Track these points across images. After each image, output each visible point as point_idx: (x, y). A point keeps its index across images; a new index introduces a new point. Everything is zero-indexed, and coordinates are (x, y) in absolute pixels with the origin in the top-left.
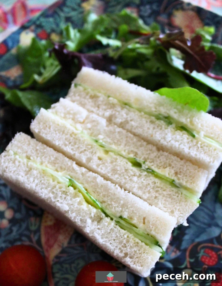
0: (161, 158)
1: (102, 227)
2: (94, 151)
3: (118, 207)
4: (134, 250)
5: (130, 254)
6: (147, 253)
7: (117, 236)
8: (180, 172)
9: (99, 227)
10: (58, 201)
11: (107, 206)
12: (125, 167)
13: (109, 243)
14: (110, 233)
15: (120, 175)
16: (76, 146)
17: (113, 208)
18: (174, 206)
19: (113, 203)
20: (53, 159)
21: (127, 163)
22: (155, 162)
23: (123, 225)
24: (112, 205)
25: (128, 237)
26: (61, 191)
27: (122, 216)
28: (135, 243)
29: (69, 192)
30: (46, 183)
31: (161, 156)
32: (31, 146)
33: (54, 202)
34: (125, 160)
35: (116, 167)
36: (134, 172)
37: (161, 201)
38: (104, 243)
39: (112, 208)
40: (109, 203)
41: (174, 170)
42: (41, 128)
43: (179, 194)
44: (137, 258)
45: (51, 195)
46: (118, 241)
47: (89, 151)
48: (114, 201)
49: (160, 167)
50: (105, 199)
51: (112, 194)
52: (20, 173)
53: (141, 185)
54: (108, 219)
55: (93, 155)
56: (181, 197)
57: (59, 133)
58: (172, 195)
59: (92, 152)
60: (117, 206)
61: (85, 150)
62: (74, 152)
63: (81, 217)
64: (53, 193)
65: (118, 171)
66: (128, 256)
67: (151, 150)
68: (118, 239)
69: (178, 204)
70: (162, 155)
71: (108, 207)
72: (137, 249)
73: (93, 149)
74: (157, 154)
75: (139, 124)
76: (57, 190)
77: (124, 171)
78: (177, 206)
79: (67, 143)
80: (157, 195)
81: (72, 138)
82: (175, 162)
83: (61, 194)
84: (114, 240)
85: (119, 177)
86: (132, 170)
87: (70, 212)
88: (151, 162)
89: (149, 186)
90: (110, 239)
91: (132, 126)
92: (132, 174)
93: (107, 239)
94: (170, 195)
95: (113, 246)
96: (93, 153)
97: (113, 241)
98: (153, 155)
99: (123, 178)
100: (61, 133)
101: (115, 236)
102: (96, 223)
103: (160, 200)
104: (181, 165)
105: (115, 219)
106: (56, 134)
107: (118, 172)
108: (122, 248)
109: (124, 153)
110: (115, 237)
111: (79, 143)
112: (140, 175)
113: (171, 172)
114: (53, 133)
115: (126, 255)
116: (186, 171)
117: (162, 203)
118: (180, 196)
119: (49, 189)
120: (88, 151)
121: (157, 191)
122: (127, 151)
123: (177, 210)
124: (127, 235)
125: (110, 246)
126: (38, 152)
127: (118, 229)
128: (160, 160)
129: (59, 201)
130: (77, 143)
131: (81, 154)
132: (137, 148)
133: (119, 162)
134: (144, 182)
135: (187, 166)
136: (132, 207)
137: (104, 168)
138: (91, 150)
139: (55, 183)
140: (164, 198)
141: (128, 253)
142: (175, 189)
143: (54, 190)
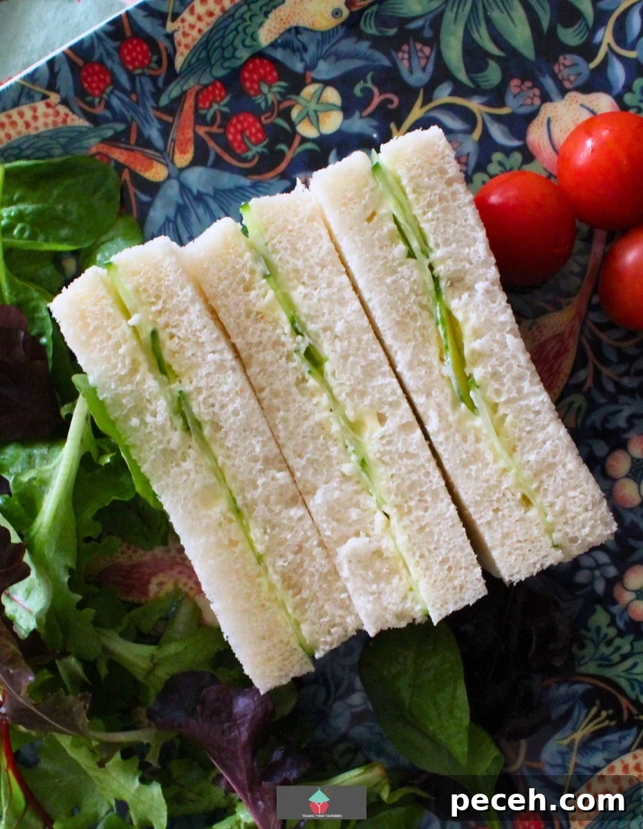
0: (255, 340)
1: (461, 261)
2: (384, 442)
3: (403, 277)
4: (429, 179)
5: (442, 178)
6: (409, 162)
7: (444, 226)
8: (239, 284)
9: (467, 266)
10: (518, 366)
11: (421, 295)
12: (344, 365)
13: (469, 222)
14: (454, 241)
15: (364, 356)
16: (414, 477)
17: (412, 279)
18: (300, 228)
19: (407, 291)
20: (474, 467)
21: (333, 374)
22: (274, 339)
23: (418, 239)
24: (412, 290)
25: (424, 213)
26: (503, 384)
27: (406, 254)
28: (420, 194)
29: (486, 373)
30: (521, 421)
31: (251, 344)
32: (505, 530)
33: (527, 368)
34: (332, 382)
35: (361, 376)
36: (333, 344)
37: (318, 253)
38: (478, 229)
39: (415, 281)
40: (413, 297)
41: (248, 295)
42: (463, 571)
43: (274, 246)
44: (432, 164)
45: (526, 385)
46: (449, 216)
47: (394, 449)
48: (403, 292)
49: (270, 323)
50: (416, 309)
51: (398, 312)
52: (564, 477)
53: (337, 307)
54: (440, 269)
55: (390, 435)
56: (273, 238)
57: (431, 533)
58: (288, 251)
59: (389, 443)
60: (402, 280)
61: (401, 457)
62: (427, 465)
63: (493, 305)
64: (520, 391)
65: (362, 367)
66: (447, 177)
67: (263, 370)
68: (447, 220)
69: (290, 227)
70: (249, 345)
71: (420, 292)
72: (423, 179)
73: (382, 449)
74: (258, 352)
75: (245, 439)
76: (509, 391)
77: (351, 358)
78: (294, 224)
79: (428, 498)
80: (318, 269)
81: (412, 503)
82: (234, 312)
83: (505, 376)
84: (455, 223)
85: (369, 350)
86: (334, 351)
87: (508, 329)
88: (283, 345)
89: (322, 295)
90: (463, 229)
91: (264, 444)
92: (338, 343)
93: (468, 232)
94: (293, 256)
95: (465, 211)
96: (387, 439)
97: (459, 222)
98: (269, 356)
99: (363, 345)
100: (427, 530)
101: (448, 228)
102: (468, 278)
103: (320, 255)
104: (227, 296)
105: (426, 262)
106: (440, 534)
107: (364, 363)
108: (450, 197)
109: (324, 399)
110: (450, 226)
111: (403, 480)
112: (325, 330)
113: (258, 295)
114: (445, 542)
115: (449, 183)
116: (226, 278)
117: (321, 248)
118: (275, 241)
119: (523, 403)
120: (397, 451)
121: (312, 277)
122: (315, 400)
123: (300, 216)
124: (425, 218)
125: (470, 217)
126: (496, 505)
127: (435, 239)
128: (260, 336)
129: (517, 363)
130: (408, 483)
131: (416, 452)
132: (288, 393)
133: (348, 383)
134: (326, 311)
135: (217, 288)
136: (377, 258)
137: (389, 390)
138: (388, 448)
139: (502, 411)
140: (308, 254)
141: (444, 181)
142: (275, 258)
143: (514, 394)
